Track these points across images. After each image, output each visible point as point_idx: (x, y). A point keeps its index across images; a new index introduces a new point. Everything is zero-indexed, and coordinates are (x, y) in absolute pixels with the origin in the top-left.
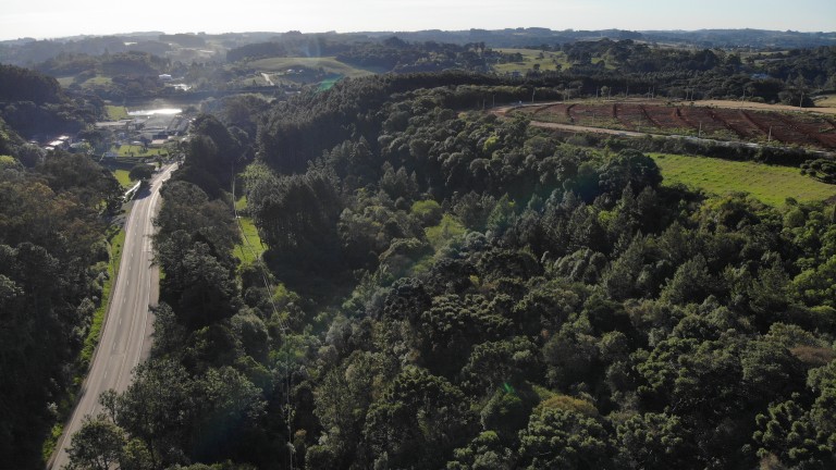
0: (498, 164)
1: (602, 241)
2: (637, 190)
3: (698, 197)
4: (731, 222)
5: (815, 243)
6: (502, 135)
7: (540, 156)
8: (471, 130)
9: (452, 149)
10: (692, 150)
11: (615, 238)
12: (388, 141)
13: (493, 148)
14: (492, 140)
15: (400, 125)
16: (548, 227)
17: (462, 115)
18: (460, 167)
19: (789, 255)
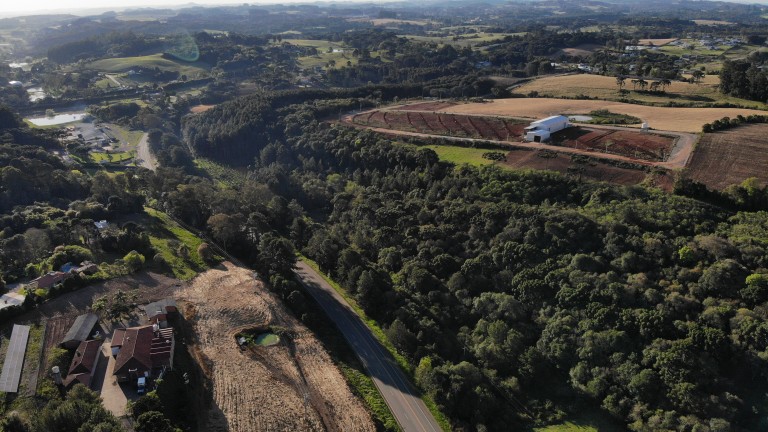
0: (366, 154)
1: (422, 185)
2: (431, 165)
3: (452, 165)
4: (464, 174)
5: (487, 178)
6: (363, 139)
7: (387, 150)
8: (343, 135)
9: (338, 147)
10: (448, 143)
11: (427, 183)
12: (294, 142)
13: (360, 146)
14: (358, 141)
15: (297, 131)
16: (400, 182)
17: (334, 125)
18: (346, 157)
19: (480, 183)
